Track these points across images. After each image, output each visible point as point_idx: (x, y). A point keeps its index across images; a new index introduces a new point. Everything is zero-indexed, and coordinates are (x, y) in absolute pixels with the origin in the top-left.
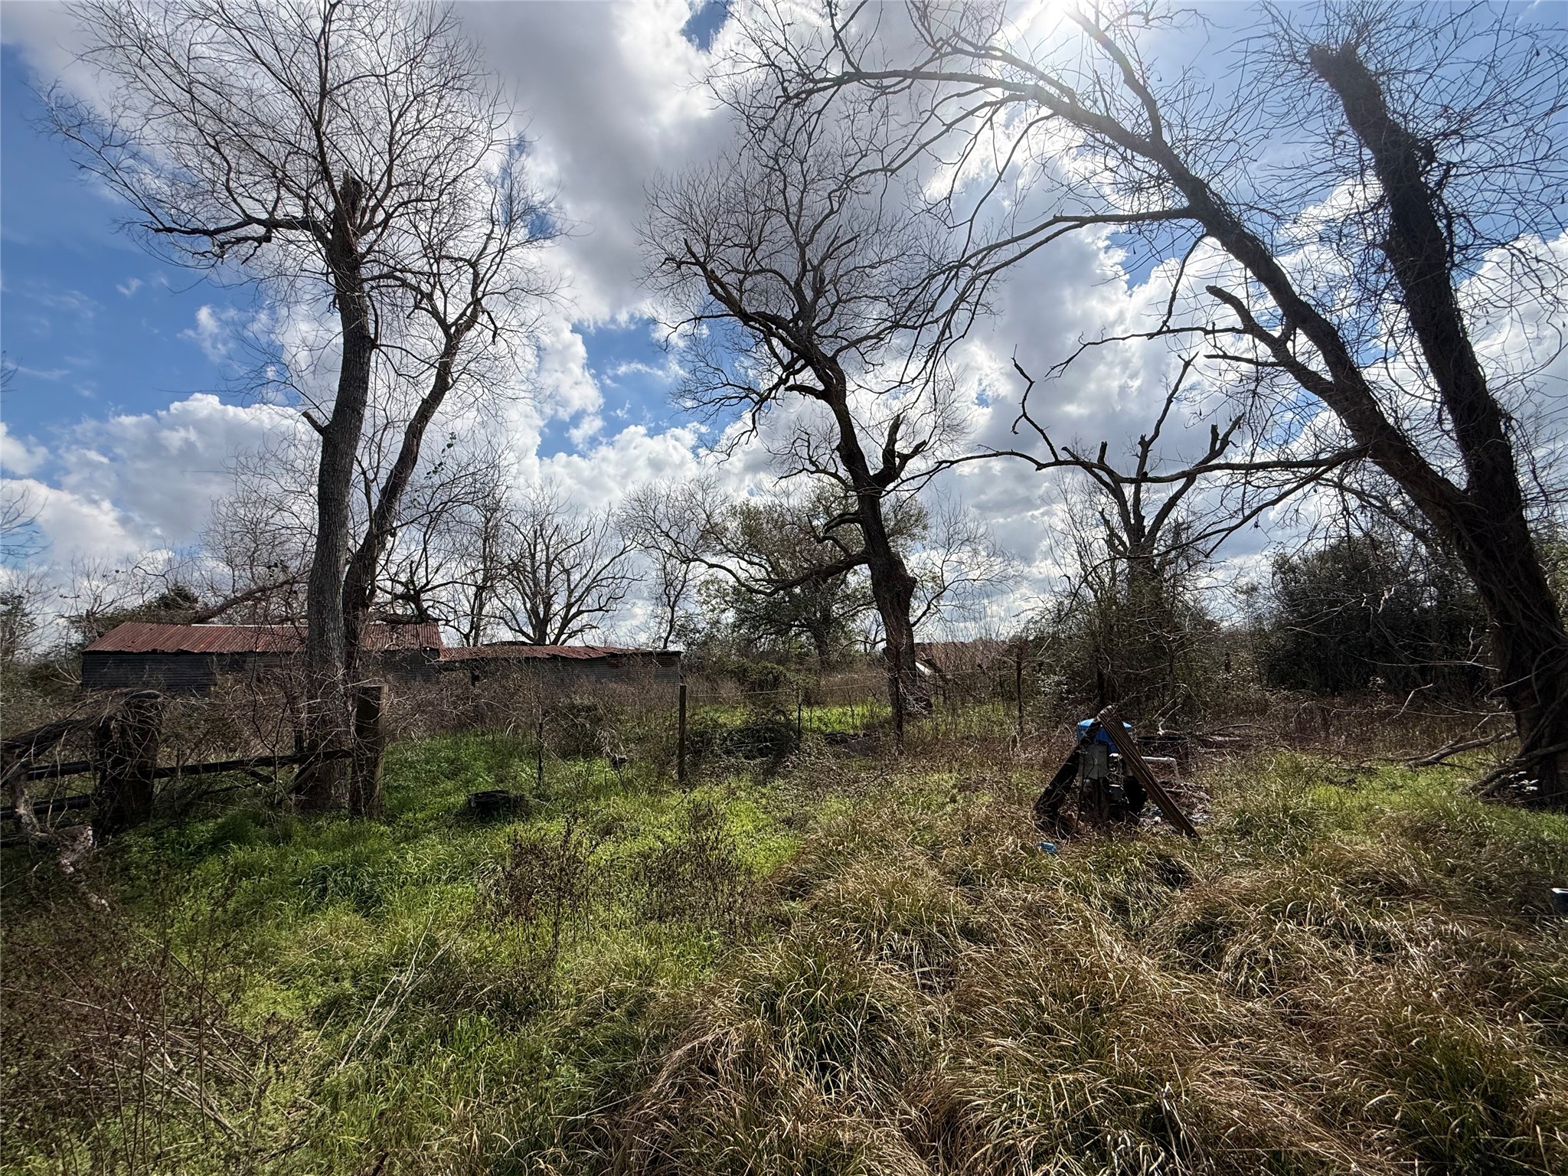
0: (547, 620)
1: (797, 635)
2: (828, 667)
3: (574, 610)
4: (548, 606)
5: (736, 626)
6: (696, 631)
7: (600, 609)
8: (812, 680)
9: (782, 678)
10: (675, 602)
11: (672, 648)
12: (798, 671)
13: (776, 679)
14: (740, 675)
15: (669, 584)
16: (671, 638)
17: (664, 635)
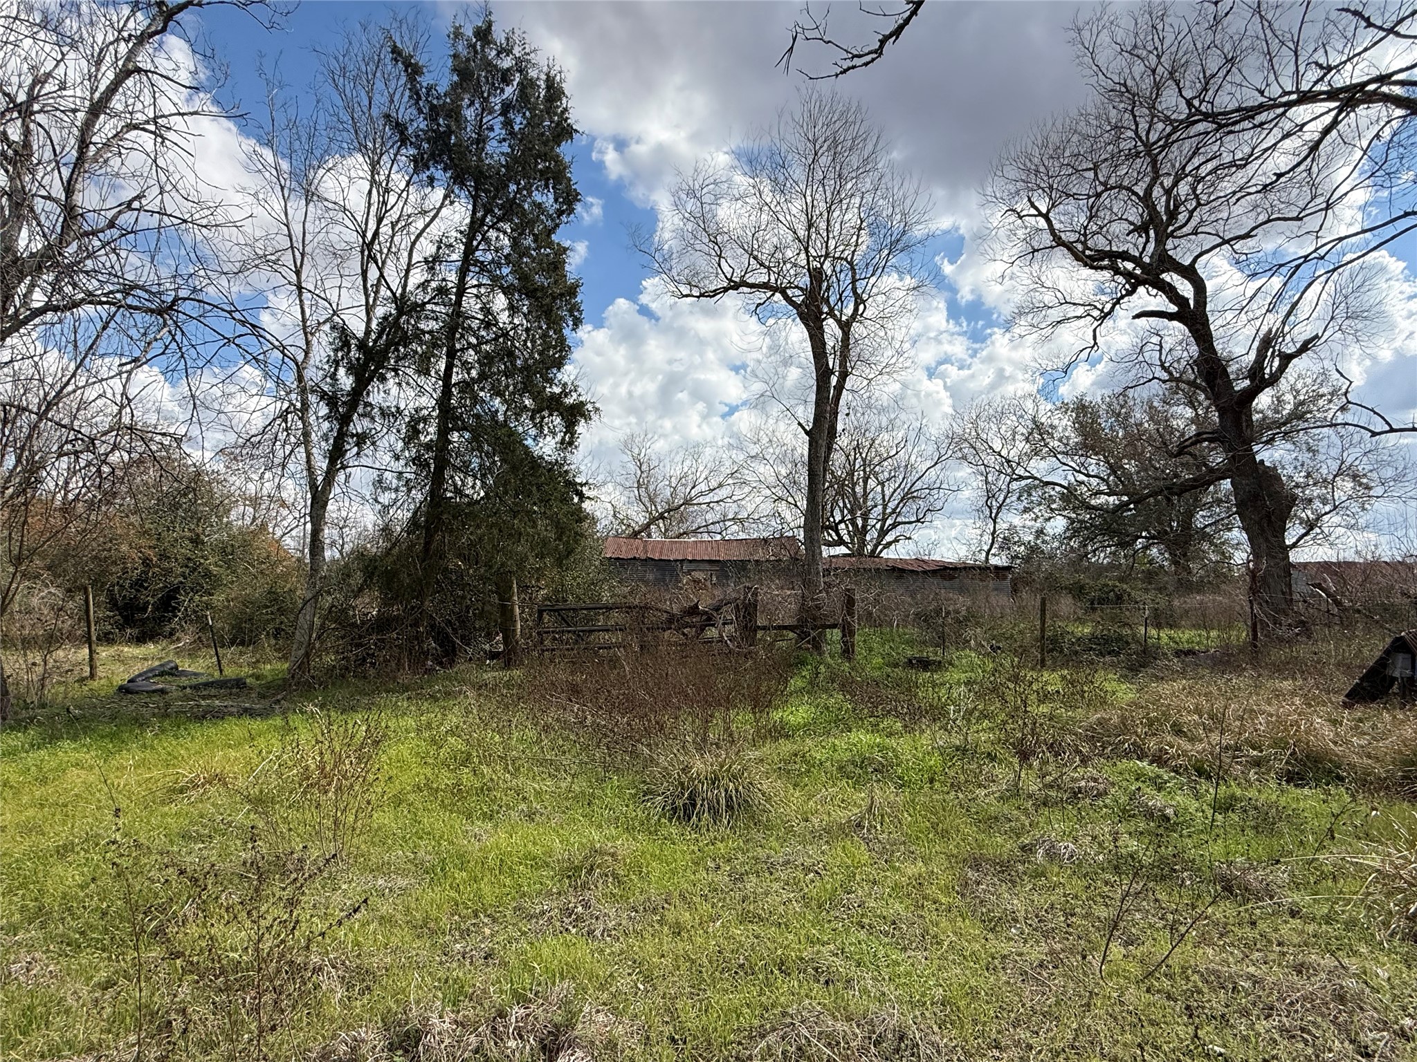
0: (864, 531)
1: (1146, 548)
2: (1186, 586)
3: (889, 522)
4: (865, 518)
5: (1064, 538)
6: (1020, 543)
7: (918, 521)
8: (1162, 601)
9: (1126, 597)
10: (997, 513)
11: (994, 561)
12: (1147, 590)
13: (1119, 598)
14: (1078, 591)
15: (990, 495)
16: (993, 551)
17: (986, 548)
